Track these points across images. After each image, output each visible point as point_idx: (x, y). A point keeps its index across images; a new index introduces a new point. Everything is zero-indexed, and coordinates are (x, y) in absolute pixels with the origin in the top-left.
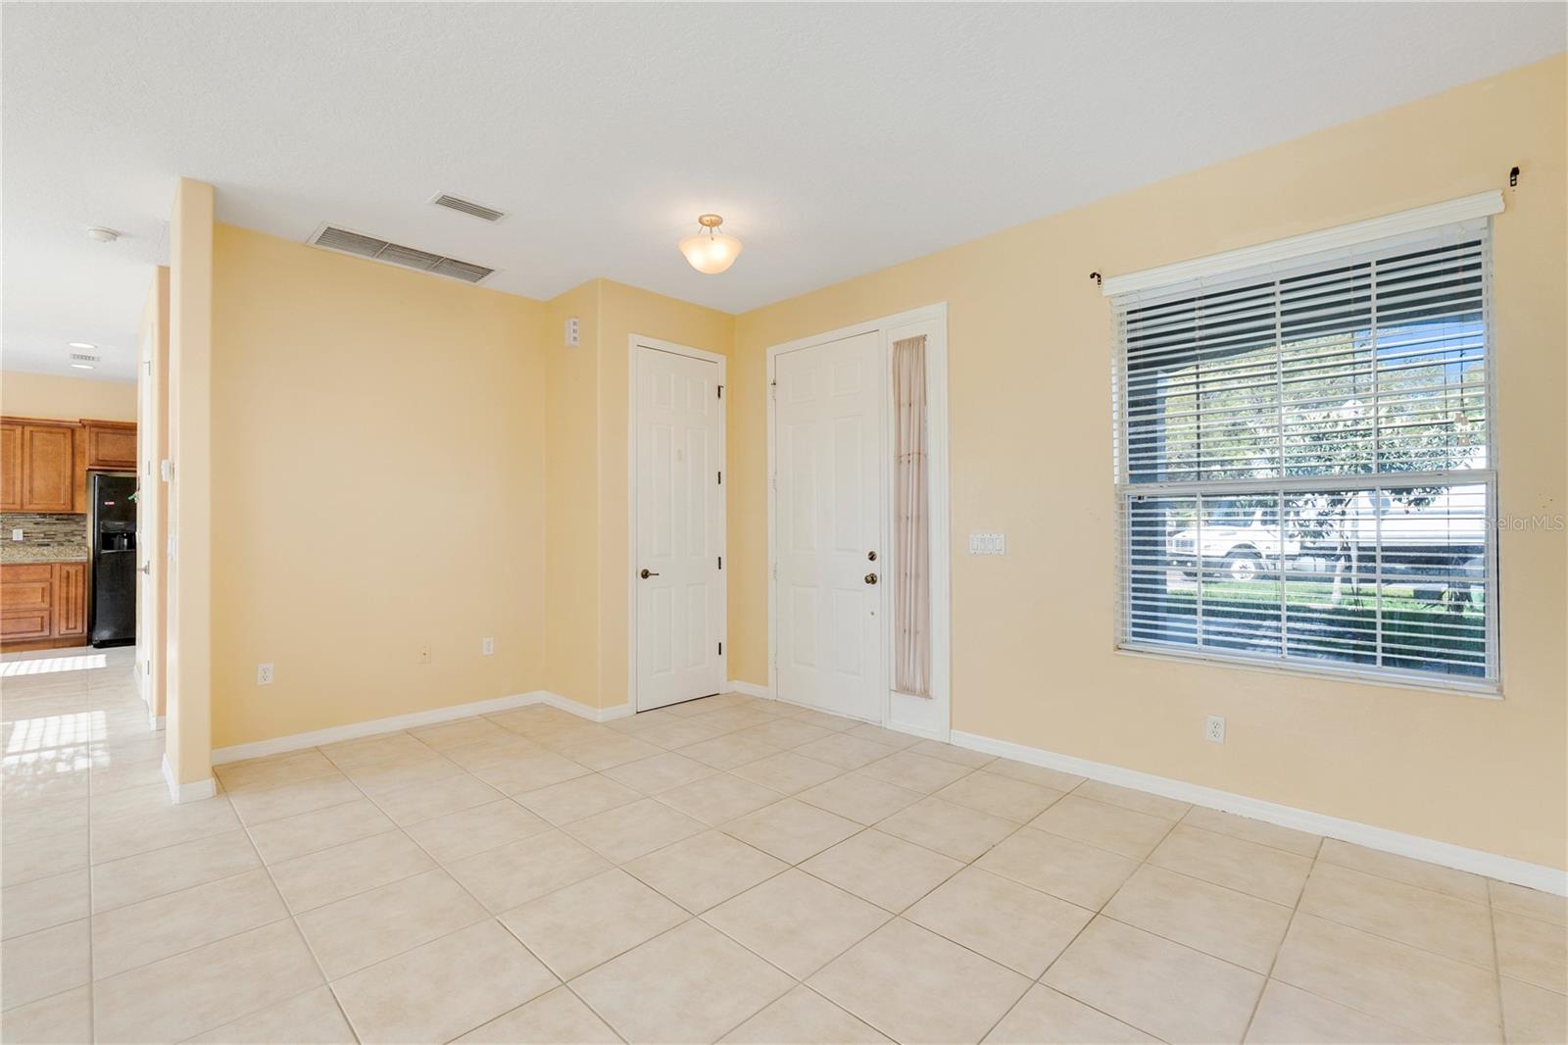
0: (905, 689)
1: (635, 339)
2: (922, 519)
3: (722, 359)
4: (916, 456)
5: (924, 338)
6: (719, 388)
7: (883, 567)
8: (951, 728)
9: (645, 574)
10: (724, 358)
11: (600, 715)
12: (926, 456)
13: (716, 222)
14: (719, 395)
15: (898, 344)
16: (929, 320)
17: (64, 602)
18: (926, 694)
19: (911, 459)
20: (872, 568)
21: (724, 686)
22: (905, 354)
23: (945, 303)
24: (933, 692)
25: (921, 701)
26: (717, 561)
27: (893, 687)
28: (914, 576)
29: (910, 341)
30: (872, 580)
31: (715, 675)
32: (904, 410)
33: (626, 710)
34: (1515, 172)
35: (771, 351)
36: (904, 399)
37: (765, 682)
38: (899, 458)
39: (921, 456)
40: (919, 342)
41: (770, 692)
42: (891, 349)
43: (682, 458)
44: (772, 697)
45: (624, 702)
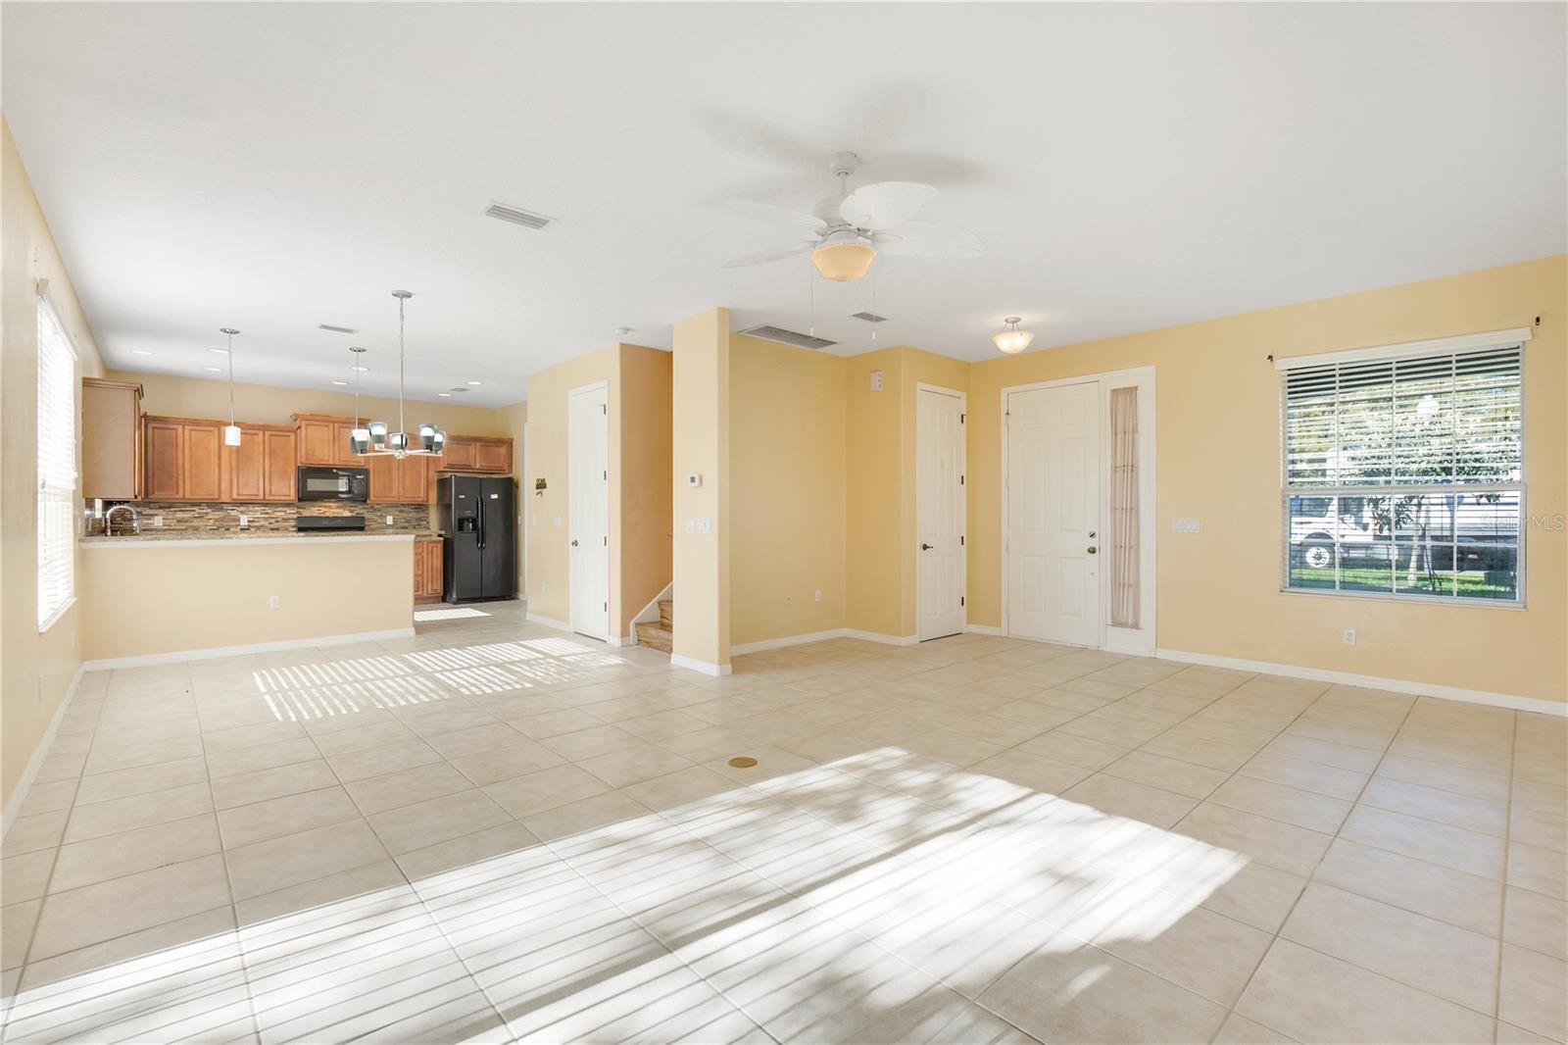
0: (1117, 623)
1: (920, 385)
2: (1133, 510)
3: (964, 395)
4: (1130, 467)
5: (1136, 388)
6: (962, 416)
7: (1104, 543)
8: (1157, 647)
9: (925, 547)
10: (966, 394)
11: (904, 641)
12: (1137, 467)
13: (1017, 322)
14: (962, 421)
15: (1115, 392)
16: (1142, 377)
17: (430, 570)
18: (1136, 626)
19: (1125, 469)
20: (1093, 543)
21: (964, 628)
22: (1121, 398)
23: (1154, 367)
24: (1142, 624)
25: (1134, 630)
26: (961, 538)
27: (1109, 622)
28: (1125, 549)
29: (1125, 390)
30: (1092, 551)
31: (958, 620)
32: (1120, 437)
33: (915, 639)
34: (1538, 320)
35: (1004, 392)
36: (1120, 428)
37: (999, 625)
38: (1115, 469)
39: (1134, 468)
40: (1131, 391)
41: (1003, 631)
42: (1109, 394)
43: (942, 466)
44: (1004, 634)
45: (915, 633)
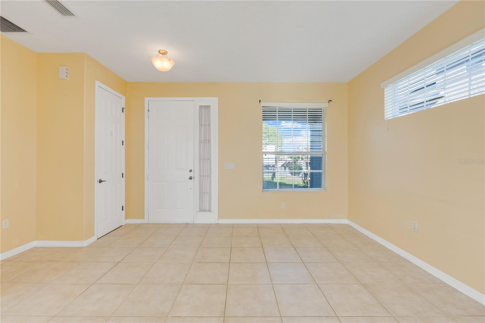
0: (202, 210)
1: (97, 83)
2: (208, 159)
4: (207, 141)
5: (210, 106)
6: (123, 108)
7: (196, 175)
8: (218, 219)
9: (100, 181)
10: (124, 97)
11: (86, 243)
13: (165, 53)
14: (123, 111)
15: (201, 107)
16: (213, 102)
18: (210, 211)
19: (205, 142)
20: (191, 174)
21: (124, 222)
22: (203, 109)
23: (218, 98)
24: (212, 210)
25: (209, 213)
26: (122, 174)
27: (198, 210)
28: (205, 177)
29: (205, 106)
30: (191, 178)
31: (120, 218)
32: (203, 127)
33: (94, 239)
35: (147, 99)
36: (203, 123)
37: (143, 218)
38: (200, 141)
39: (209, 141)
40: (208, 107)
41: (145, 221)
42: (198, 107)
43: (112, 134)
44: (146, 222)
45: (94, 235)
